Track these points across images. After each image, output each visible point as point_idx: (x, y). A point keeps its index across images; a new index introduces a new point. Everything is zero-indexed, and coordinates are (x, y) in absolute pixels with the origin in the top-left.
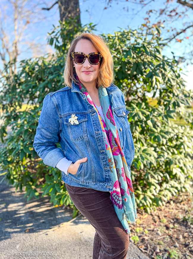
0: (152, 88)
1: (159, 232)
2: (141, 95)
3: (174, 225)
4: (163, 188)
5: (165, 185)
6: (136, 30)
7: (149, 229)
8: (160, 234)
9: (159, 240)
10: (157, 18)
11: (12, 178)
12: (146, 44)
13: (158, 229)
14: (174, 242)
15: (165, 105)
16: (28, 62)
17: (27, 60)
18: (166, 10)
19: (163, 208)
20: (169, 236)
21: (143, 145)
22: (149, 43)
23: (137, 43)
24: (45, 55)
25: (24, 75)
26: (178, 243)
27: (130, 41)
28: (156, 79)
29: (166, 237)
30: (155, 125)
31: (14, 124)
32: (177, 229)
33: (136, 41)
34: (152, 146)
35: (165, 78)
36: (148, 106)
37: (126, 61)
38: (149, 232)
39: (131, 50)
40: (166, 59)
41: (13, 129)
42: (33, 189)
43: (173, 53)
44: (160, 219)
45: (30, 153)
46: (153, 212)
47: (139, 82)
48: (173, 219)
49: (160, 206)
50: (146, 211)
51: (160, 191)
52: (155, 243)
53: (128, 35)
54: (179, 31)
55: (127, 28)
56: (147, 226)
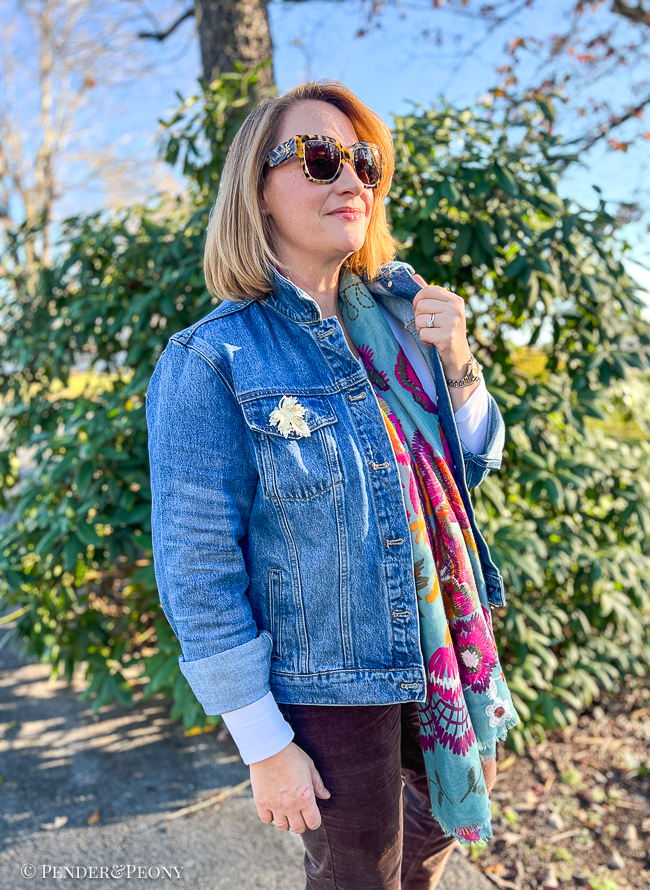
0: (525, 314)
1: (555, 818)
2: (489, 338)
3: (607, 793)
4: (566, 664)
5: (573, 653)
6: (468, 109)
7: (522, 806)
8: (560, 824)
9: (555, 844)
10: (540, 67)
11: (38, 628)
12: (502, 162)
13: (551, 807)
14: (607, 851)
15: (572, 373)
16: (91, 223)
17: (88, 218)
18: (575, 38)
19: (568, 732)
20: (592, 830)
21: (497, 514)
22: (515, 156)
23: (473, 155)
24: (150, 198)
25: (75, 269)
26: (622, 855)
27: (448, 147)
28: (540, 280)
29: (580, 836)
30: (536, 439)
31: (44, 444)
32: (617, 808)
33: (468, 147)
34: (528, 516)
35: (572, 277)
36: (511, 376)
37: (434, 217)
38: (521, 818)
39: (451, 180)
40: (573, 210)
41: (39, 458)
42: (113, 672)
43: (597, 189)
44: (557, 771)
45: (100, 545)
46: (535, 748)
47: (482, 291)
48: (604, 772)
49: (558, 725)
50: (510, 746)
51: (559, 673)
52: (542, 855)
53: (440, 126)
54: (619, 112)
55: (437, 102)
56: (514, 795)
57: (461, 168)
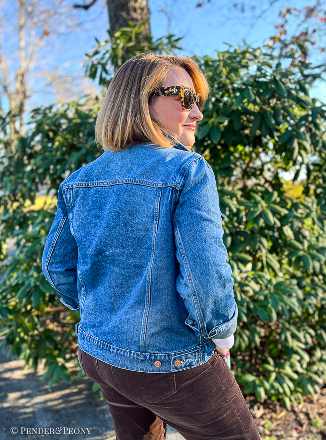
0: (291, 163)
2: (271, 176)
4: (315, 359)
5: (318, 353)
6: (259, 48)
7: (290, 439)
10: (299, 25)
11: (18, 339)
12: (278, 78)
13: (306, 439)
15: (317, 196)
16: (47, 111)
17: (46, 109)
18: (318, 8)
19: (315, 397)
21: (276, 275)
22: (286, 75)
23: (262, 74)
24: (81, 98)
25: (38, 138)
27: (248, 69)
28: (299, 144)
30: (298, 234)
31: (21, 236)
33: (259, 69)
34: (293, 276)
35: (318, 142)
36: (283, 197)
37: (240, 108)
39: (250, 88)
40: (318, 104)
41: (18, 244)
42: (60, 364)
44: (309, 419)
45: (52, 293)
46: (297, 406)
47: (267, 150)
49: (310, 393)
50: (283, 405)
51: (310, 364)
53: (244, 58)
55: (242, 44)
56: (285, 433)
57: (255, 81)
